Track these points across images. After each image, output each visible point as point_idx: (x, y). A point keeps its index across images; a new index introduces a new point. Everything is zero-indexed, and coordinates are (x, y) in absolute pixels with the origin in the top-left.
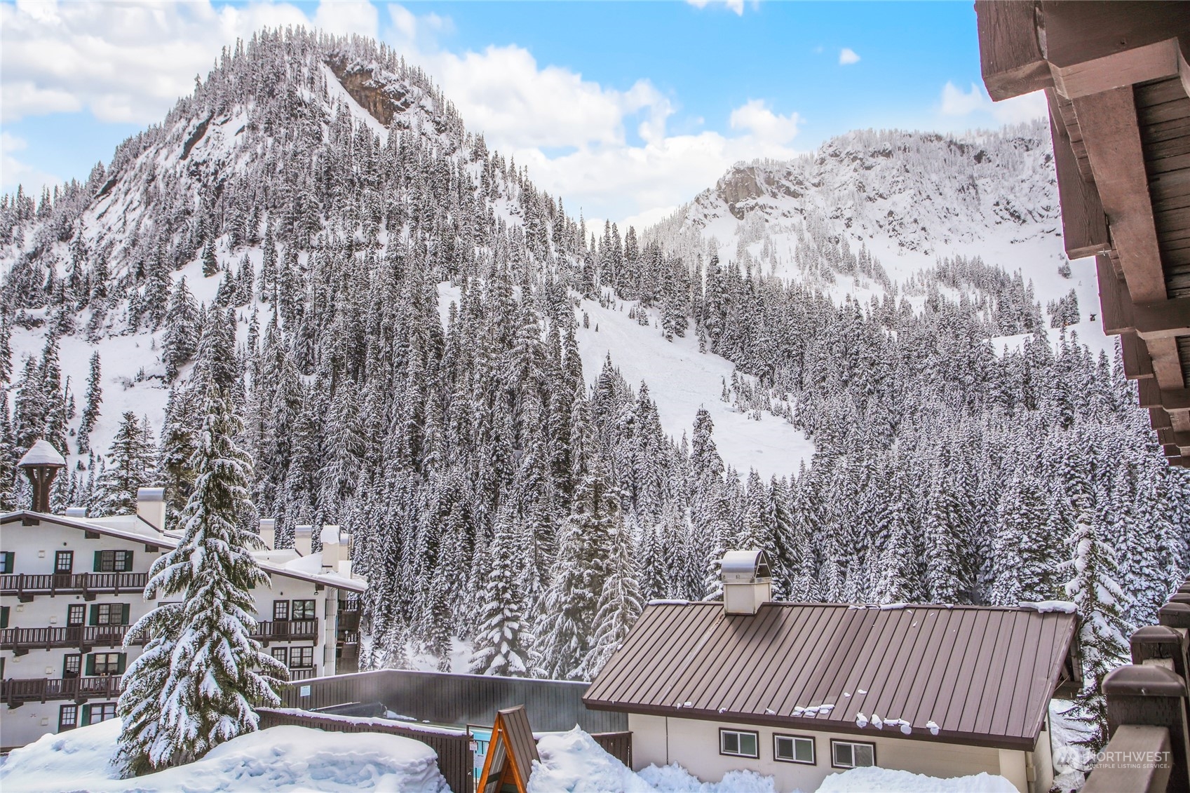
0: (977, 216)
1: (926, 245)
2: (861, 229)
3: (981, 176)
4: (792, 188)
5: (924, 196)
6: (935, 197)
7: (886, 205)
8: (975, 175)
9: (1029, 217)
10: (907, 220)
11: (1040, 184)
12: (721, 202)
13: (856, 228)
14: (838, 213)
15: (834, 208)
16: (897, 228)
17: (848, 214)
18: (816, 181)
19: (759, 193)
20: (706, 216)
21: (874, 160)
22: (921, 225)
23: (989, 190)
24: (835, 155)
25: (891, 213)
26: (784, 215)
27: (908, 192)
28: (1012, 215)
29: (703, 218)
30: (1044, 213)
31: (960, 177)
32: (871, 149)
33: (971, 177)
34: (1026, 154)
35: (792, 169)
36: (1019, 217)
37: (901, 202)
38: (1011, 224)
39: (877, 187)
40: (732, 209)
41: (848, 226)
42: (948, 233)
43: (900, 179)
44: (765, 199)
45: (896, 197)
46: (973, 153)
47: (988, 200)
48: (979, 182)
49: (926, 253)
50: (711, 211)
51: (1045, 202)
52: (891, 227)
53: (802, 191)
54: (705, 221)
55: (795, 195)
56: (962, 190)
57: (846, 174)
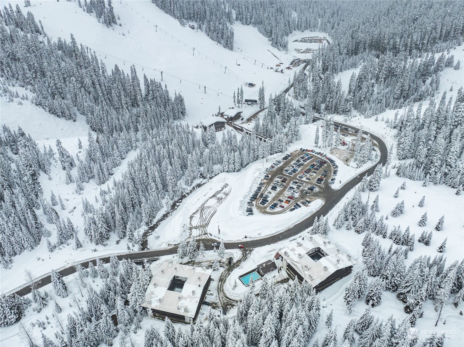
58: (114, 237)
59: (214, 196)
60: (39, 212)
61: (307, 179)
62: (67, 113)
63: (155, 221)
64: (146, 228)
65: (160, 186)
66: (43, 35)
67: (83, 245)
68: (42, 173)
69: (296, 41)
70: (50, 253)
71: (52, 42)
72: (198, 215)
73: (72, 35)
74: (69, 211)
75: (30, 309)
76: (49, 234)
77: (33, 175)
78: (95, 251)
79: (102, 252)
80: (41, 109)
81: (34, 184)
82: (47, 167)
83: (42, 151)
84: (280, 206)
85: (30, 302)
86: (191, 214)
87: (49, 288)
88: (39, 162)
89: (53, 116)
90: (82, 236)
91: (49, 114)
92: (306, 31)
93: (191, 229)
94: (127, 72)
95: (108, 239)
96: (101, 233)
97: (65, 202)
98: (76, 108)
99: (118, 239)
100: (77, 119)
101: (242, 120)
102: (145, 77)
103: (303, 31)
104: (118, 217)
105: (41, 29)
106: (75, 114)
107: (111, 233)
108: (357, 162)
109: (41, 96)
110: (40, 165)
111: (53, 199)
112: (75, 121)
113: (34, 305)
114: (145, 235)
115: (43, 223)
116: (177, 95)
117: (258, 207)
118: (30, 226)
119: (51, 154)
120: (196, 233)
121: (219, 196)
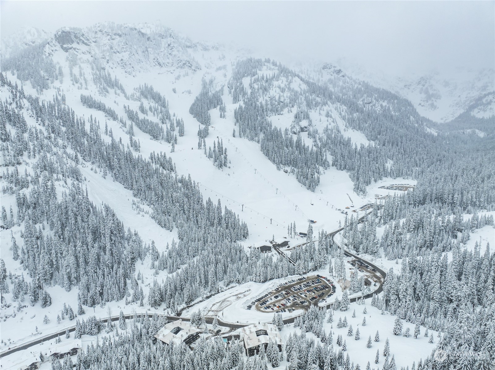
0: (148, 62)
1: (134, 73)
2: (112, 65)
3: (149, 47)
4: (85, 41)
5: (132, 54)
6: (136, 54)
7: (120, 56)
8: (148, 47)
9: (163, 65)
10: (127, 63)
11: (167, 54)
12: (57, 44)
13: (110, 63)
14: (104, 57)
15: (102, 54)
16: (124, 66)
17: (107, 58)
18: (94, 40)
19: (73, 42)
20: (52, 51)
21: (115, 37)
22: (132, 66)
23: (152, 53)
24: (101, 31)
25: (122, 60)
26: (83, 53)
27: (127, 52)
28: (159, 64)
29: (52, 52)
30: (168, 64)
31: (143, 47)
32: (114, 32)
33: (146, 47)
34: (162, 40)
35: (84, 33)
36: (160, 65)
37: (125, 56)
38: (158, 67)
39: (117, 48)
40: (62, 47)
41: (108, 63)
42: (140, 69)
43: (125, 47)
44: (75, 45)
45: (124, 54)
46: (147, 37)
47: (152, 57)
48: (149, 49)
49: (134, 76)
50: (54, 48)
51: (168, 61)
52: (122, 65)
53: (89, 44)
54: (53, 53)
55: (86, 44)
56: (143, 52)
57: (105, 40)
58: (164, 305)
59: (236, 295)
60: (128, 282)
61: (305, 296)
62: (168, 225)
63: (193, 303)
64: (185, 306)
65: (203, 281)
66: (174, 172)
67: (144, 305)
68: (139, 259)
69: (383, 187)
70: (125, 305)
71: (178, 177)
72: (219, 304)
73: (189, 175)
74: (145, 285)
75: (104, 330)
76: (129, 295)
77: (132, 259)
78: (149, 310)
79: (153, 311)
80: (153, 221)
81: (132, 264)
82: (143, 256)
83: (143, 246)
84: (272, 309)
85: (105, 326)
86: (214, 303)
87: (117, 323)
88: (139, 252)
89: (159, 226)
90: (146, 301)
91: (157, 225)
92: (398, 179)
93: (209, 311)
94: (215, 203)
95: (159, 305)
96: (156, 300)
97: (144, 279)
98: (174, 223)
99: (166, 308)
100: (173, 230)
101: (289, 247)
102: (226, 207)
103: (395, 179)
104: (168, 293)
105: (174, 168)
106: (172, 227)
107: (163, 303)
108: (351, 291)
109: (156, 213)
110: (139, 255)
111: (139, 276)
112: (171, 231)
113: (107, 329)
114: (183, 309)
115: (129, 288)
116: (243, 223)
117: (257, 306)
118: (120, 287)
119: (148, 250)
120: (211, 314)
121: (239, 296)
